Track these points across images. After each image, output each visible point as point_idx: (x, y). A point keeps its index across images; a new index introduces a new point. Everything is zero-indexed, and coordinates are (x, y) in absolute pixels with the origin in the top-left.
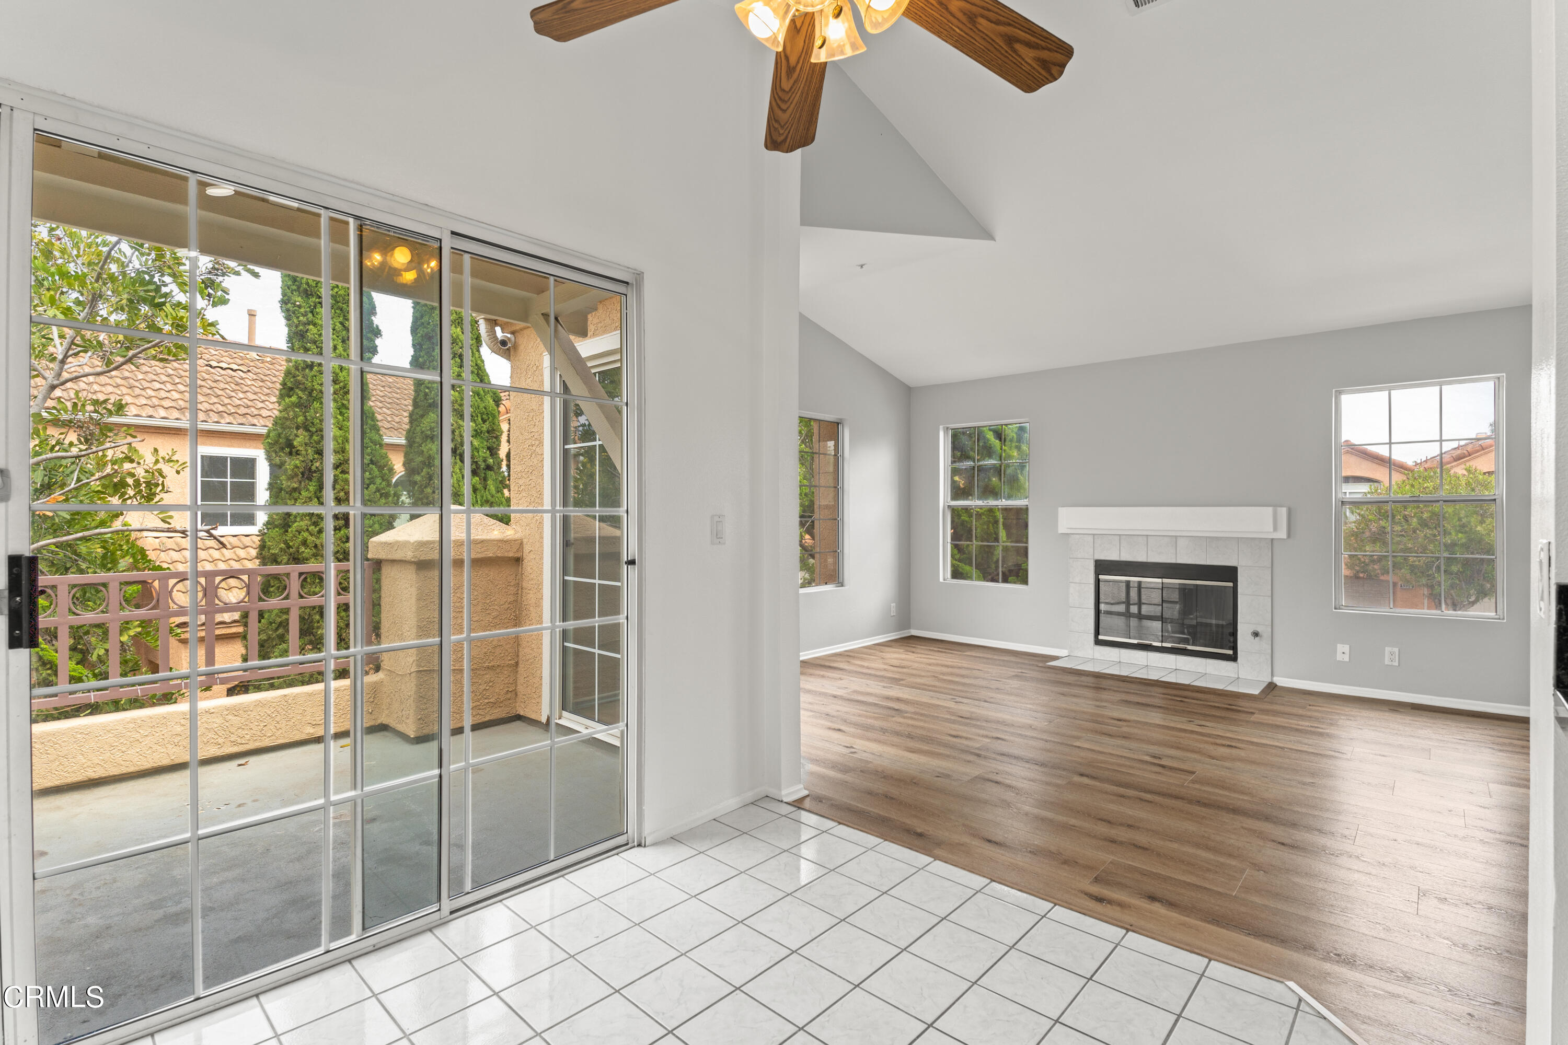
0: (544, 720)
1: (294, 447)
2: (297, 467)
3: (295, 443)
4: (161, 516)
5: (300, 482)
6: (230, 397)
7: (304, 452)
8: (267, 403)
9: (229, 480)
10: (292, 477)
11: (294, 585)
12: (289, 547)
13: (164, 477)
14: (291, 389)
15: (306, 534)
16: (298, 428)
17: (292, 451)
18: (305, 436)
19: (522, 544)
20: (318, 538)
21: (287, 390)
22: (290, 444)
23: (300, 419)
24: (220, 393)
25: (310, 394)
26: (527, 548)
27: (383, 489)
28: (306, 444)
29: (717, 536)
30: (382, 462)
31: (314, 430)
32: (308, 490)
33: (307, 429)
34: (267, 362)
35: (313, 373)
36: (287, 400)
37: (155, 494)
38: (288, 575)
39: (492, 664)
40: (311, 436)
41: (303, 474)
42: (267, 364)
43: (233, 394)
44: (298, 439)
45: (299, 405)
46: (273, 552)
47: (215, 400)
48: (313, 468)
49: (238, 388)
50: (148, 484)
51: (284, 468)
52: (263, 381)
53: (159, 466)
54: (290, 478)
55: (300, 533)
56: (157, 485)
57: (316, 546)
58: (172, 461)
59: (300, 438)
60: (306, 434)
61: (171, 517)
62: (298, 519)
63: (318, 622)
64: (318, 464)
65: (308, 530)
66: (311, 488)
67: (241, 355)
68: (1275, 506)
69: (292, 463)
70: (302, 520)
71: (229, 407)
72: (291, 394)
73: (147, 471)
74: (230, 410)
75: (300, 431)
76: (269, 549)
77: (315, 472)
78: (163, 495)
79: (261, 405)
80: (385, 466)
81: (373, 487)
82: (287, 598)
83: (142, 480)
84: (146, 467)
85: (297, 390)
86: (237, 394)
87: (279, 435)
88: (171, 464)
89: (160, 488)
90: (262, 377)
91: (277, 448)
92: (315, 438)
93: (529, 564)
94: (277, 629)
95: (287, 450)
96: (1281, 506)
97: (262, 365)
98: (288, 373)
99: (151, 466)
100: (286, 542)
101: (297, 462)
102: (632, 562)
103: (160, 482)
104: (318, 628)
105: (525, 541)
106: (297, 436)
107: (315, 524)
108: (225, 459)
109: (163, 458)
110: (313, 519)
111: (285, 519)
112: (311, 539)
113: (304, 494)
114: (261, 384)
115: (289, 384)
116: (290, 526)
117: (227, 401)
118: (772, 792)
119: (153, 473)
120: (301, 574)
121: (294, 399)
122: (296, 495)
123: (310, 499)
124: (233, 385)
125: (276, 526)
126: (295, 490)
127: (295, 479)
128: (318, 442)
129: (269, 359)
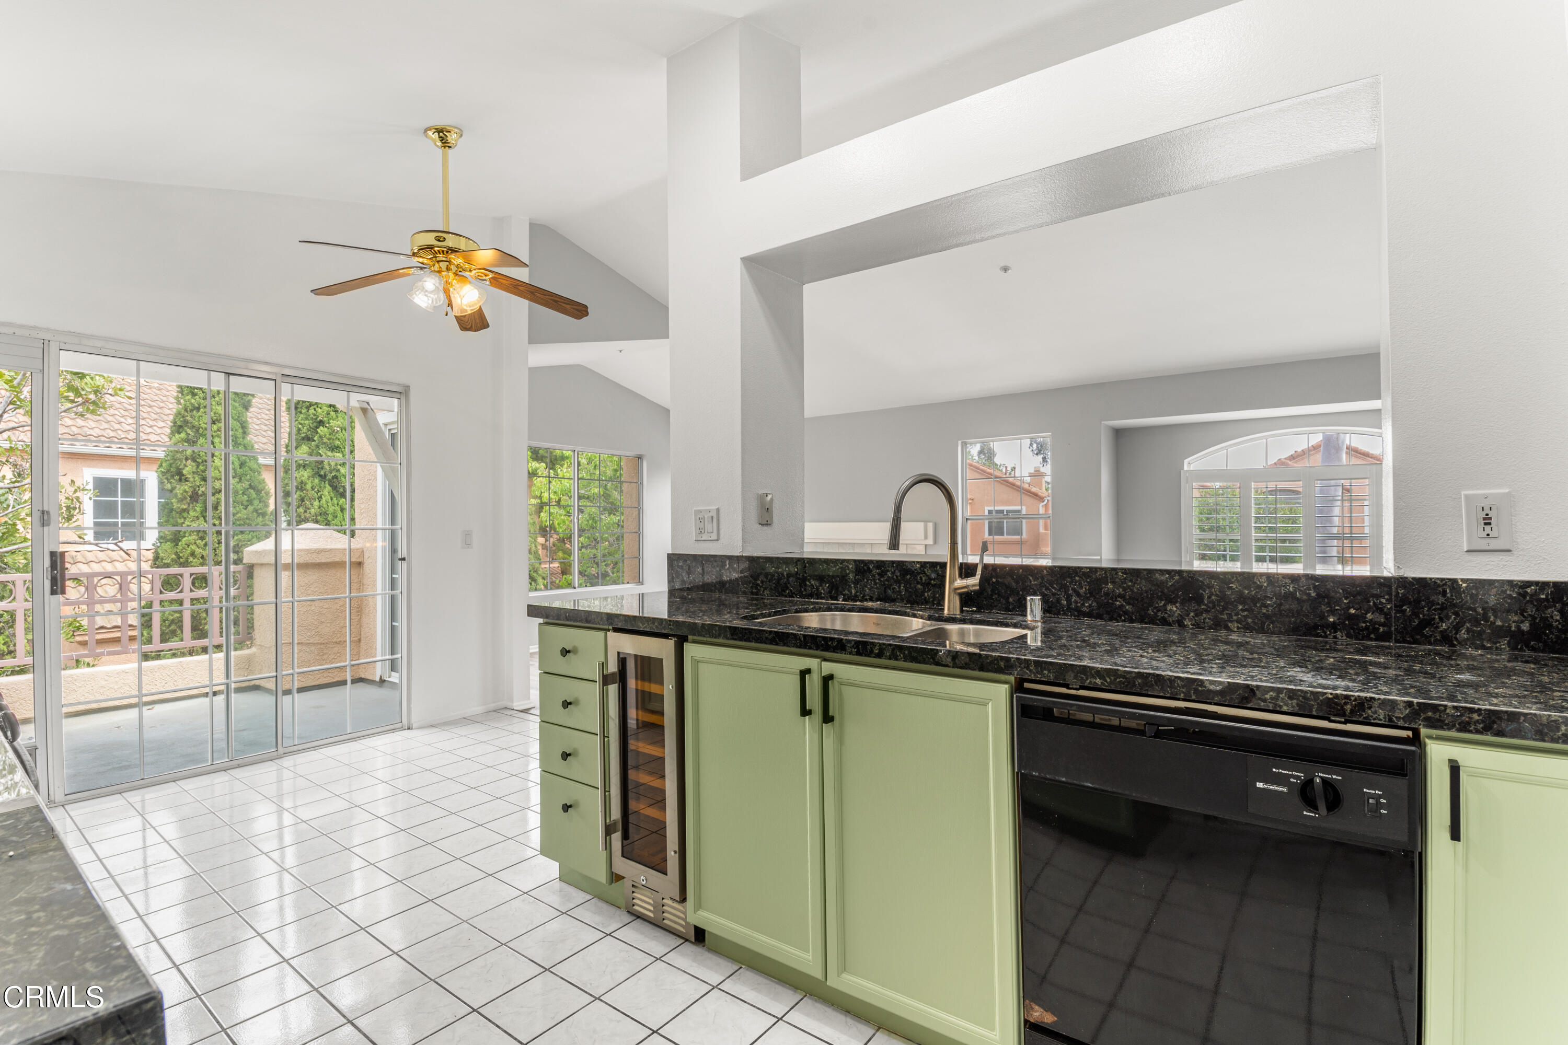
0: (378, 679)
1: (183, 475)
2: (185, 491)
3: (184, 472)
4: (78, 533)
5: (189, 504)
6: (120, 423)
7: (192, 479)
8: (155, 428)
9: (119, 499)
10: (182, 500)
11: (187, 582)
12: (179, 558)
13: (80, 503)
14: (181, 427)
15: (193, 547)
16: (187, 459)
17: (182, 478)
18: (193, 466)
19: (362, 552)
20: (204, 550)
21: (178, 428)
22: (180, 473)
23: (189, 452)
24: (110, 418)
25: (198, 431)
26: (366, 555)
27: (261, 509)
28: (194, 473)
29: (467, 543)
30: (260, 487)
31: (200, 461)
32: (195, 510)
33: (194, 460)
34: (154, 388)
35: (200, 414)
36: (177, 436)
37: (73, 516)
38: (181, 575)
39: (339, 640)
40: (198, 467)
41: (191, 497)
42: (154, 390)
43: (122, 420)
44: (187, 469)
45: (187, 440)
46: (166, 562)
47: (106, 426)
48: (200, 492)
49: (126, 413)
50: (68, 508)
51: (174, 492)
52: (150, 407)
53: (78, 494)
54: (181, 501)
55: (188, 546)
56: (75, 508)
57: (202, 557)
58: (86, 490)
59: (189, 469)
60: (194, 464)
61: (86, 534)
62: (187, 535)
63: (205, 619)
64: (203, 489)
65: (195, 543)
66: (198, 509)
67: (129, 381)
68: (926, 522)
69: (180, 489)
70: (190, 535)
71: (119, 432)
72: (181, 430)
73: (67, 498)
74: (120, 435)
75: (189, 462)
76: (162, 559)
77: (201, 496)
78: (79, 516)
79: (149, 430)
80: (262, 490)
81: (250, 508)
82: (181, 592)
83: (63, 505)
84: (66, 495)
85: (186, 428)
86: (126, 419)
87: (171, 465)
88: (86, 492)
89: (77, 510)
90: (150, 402)
91: (168, 475)
92: (201, 467)
93: (367, 567)
94: (170, 626)
95: (177, 477)
96: (930, 522)
97: (149, 391)
98: (178, 414)
99: (71, 494)
100: (176, 554)
101: (186, 487)
102: (404, 559)
103: (77, 506)
104: (206, 624)
105: (365, 550)
106: (185, 466)
107: (202, 538)
108: (116, 480)
109: (79, 488)
110: (200, 534)
111: (176, 535)
112: (198, 551)
113: (192, 513)
114: (149, 409)
115: (179, 423)
116: (180, 541)
117: (117, 426)
118: (509, 704)
119: (72, 500)
120: (191, 575)
121: (183, 435)
122: (185, 514)
123: (198, 518)
124: (122, 411)
125: (168, 540)
126: (184, 510)
127: (184, 502)
128: (204, 471)
129: (156, 385)
